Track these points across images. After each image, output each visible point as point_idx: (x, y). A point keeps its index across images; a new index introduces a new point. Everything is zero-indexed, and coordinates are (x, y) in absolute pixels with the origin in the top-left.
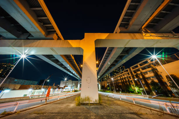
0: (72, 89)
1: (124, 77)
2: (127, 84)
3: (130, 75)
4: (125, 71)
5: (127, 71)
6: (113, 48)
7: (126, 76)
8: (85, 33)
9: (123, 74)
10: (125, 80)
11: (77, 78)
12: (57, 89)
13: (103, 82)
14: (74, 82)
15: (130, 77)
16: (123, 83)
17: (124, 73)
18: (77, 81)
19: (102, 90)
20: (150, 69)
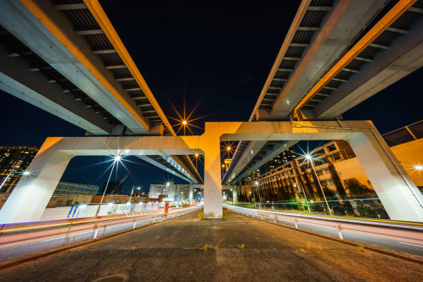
0: (176, 203)
1: (283, 178)
2: (288, 192)
3: (295, 175)
4: (286, 167)
5: (290, 166)
6: (249, 141)
7: (287, 177)
8: (206, 123)
9: (281, 171)
10: (284, 184)
11: (185, 179)
12: (141, 203)
13: (243, 187)
14: (179, 186)
15: (294, 178)
16: (281, 189)
17: (284, 170)
18: (186, 186)
19: (240, 203)
20: (326, 165)
